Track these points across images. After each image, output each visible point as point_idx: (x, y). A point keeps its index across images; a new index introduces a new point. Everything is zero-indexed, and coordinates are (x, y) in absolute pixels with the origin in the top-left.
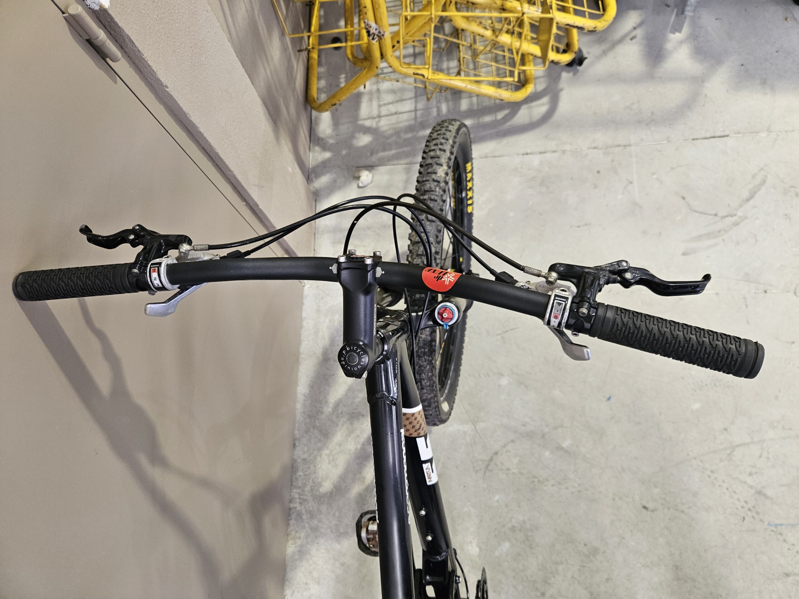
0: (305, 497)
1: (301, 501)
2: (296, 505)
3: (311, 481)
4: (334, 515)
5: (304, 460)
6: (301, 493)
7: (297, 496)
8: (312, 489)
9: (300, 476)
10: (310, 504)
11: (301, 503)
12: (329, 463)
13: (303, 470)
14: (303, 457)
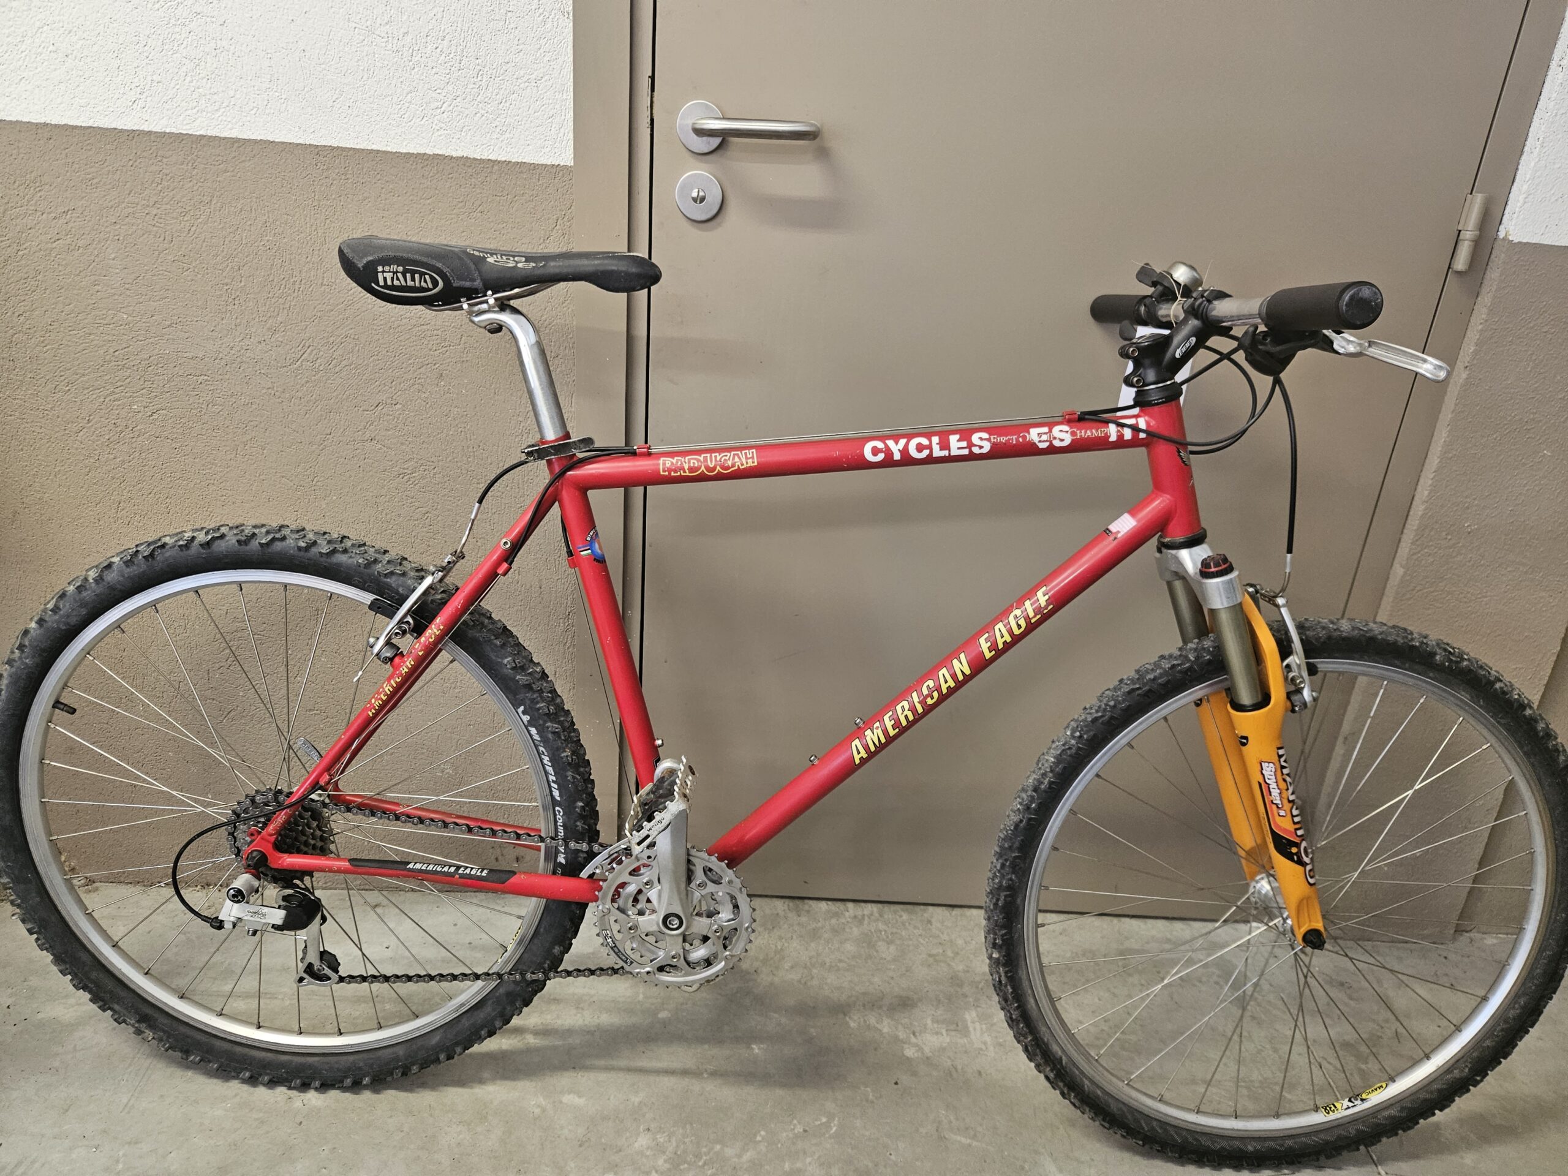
0: (866, 922)
1: (860, 917)
2: (851, 911)
3: (895, 930)
4: (840, 961)
5: (930, 922)
6: (873, 918)
7: (866, 912)
8: (881, 931)
9: (901, 916)
10: (855, 930)
11: (855, 917)
12: (930, 955)
13: (911, 919)
14: (933, 920)
